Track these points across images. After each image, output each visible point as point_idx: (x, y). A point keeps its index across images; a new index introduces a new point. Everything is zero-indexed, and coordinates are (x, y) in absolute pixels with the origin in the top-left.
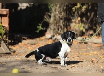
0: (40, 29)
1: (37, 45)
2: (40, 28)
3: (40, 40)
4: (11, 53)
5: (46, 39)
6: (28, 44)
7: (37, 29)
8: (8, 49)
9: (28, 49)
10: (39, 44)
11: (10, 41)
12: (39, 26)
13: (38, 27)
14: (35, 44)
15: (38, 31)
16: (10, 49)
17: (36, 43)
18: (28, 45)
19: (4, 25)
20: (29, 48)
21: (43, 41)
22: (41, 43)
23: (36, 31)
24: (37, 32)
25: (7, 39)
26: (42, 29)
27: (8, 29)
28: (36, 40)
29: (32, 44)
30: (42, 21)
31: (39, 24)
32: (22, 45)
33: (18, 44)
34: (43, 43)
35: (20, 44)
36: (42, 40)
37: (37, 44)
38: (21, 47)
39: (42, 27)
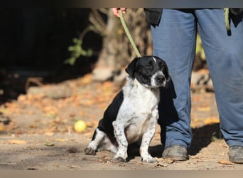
0: (77, 55)
1: (71, 99)
2: (78, 50)
3: (78, 85)
5: (95, 81)
6: (45, 97)
7: (70, 55)
9: (45, 112)
10: (76, 97)
12: (73, 44)
13: (71, 49)
14: (64, 98)
15: (72, 61)
17: (67, 94)
18: (45, 101)
20: (48, 108)
21: (88, 87)
22: (82, 94)
23: (67, 62)
24: (69, 65)
26: (84, 53)
28: (68, 86)
29: (57, 99)
30: (81, 32)
31: (75, 40)
32: (28, 103)
33: (16, 98)
34: (86, 94)
35: (22, 98)
36: (85, 86)
37: (70, 97)
38: (24, 107)
39: (84, 47)
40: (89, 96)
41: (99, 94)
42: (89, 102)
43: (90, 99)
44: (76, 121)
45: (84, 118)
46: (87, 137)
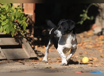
0: (85, 19)
1: (80, 45)
2: (85, 16)
3: (84, 37)
4: (38, 58)
5: (95, 35)
7: (80, 19)
8: (34, 52)
10: (83, 43)
11: (36, 39)
12: (83, 13)
13: (81, 15)
15: (81, 22)
16: (36, 52)
19: (26, 13)
21: (90, 38)
22: (87, 42)
23: (78, 23)
24: (80, 24)
25: (32, 36)
26: (89, 18)
27: (33, 20)
28: (79, 36)
30: (88, 6)
31: (84, 11)
36: (88, 37)
37: (80, 43)
40: (91, 43)
41: (96, 42)
42: (91, 46)
43: (91, 45)
44: (83, 57)
45: (87, 55)
46: (89, 66)
